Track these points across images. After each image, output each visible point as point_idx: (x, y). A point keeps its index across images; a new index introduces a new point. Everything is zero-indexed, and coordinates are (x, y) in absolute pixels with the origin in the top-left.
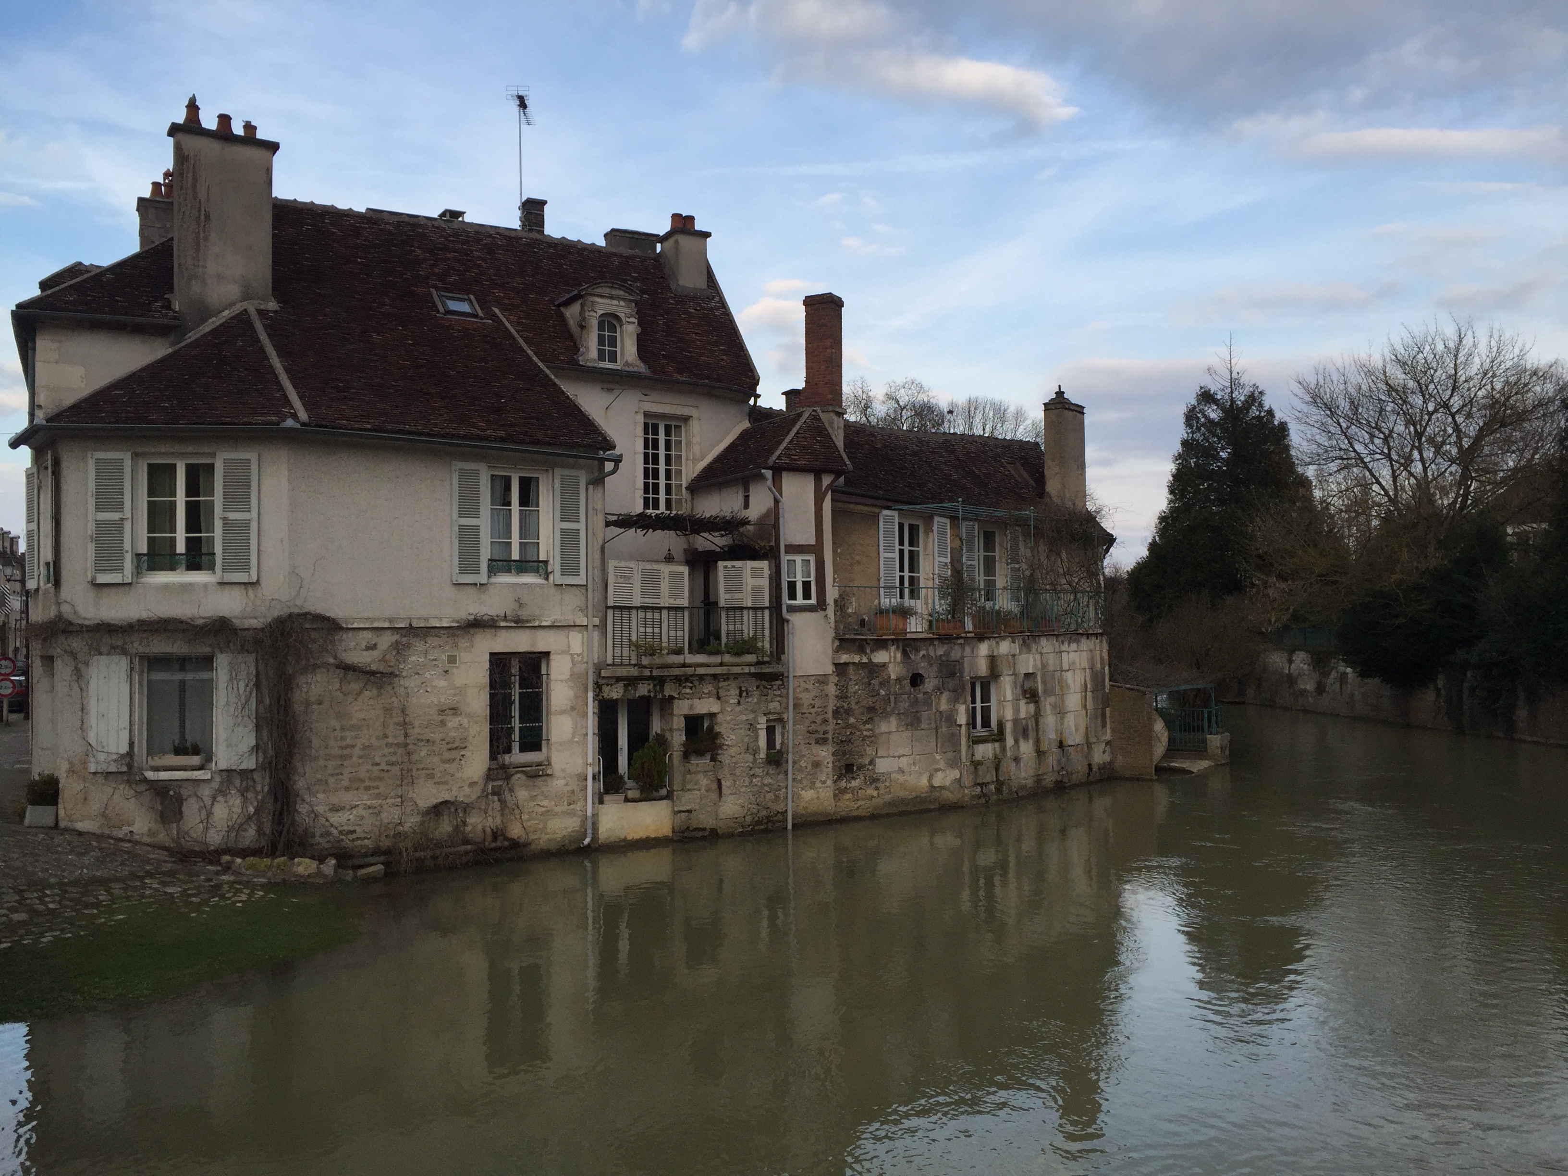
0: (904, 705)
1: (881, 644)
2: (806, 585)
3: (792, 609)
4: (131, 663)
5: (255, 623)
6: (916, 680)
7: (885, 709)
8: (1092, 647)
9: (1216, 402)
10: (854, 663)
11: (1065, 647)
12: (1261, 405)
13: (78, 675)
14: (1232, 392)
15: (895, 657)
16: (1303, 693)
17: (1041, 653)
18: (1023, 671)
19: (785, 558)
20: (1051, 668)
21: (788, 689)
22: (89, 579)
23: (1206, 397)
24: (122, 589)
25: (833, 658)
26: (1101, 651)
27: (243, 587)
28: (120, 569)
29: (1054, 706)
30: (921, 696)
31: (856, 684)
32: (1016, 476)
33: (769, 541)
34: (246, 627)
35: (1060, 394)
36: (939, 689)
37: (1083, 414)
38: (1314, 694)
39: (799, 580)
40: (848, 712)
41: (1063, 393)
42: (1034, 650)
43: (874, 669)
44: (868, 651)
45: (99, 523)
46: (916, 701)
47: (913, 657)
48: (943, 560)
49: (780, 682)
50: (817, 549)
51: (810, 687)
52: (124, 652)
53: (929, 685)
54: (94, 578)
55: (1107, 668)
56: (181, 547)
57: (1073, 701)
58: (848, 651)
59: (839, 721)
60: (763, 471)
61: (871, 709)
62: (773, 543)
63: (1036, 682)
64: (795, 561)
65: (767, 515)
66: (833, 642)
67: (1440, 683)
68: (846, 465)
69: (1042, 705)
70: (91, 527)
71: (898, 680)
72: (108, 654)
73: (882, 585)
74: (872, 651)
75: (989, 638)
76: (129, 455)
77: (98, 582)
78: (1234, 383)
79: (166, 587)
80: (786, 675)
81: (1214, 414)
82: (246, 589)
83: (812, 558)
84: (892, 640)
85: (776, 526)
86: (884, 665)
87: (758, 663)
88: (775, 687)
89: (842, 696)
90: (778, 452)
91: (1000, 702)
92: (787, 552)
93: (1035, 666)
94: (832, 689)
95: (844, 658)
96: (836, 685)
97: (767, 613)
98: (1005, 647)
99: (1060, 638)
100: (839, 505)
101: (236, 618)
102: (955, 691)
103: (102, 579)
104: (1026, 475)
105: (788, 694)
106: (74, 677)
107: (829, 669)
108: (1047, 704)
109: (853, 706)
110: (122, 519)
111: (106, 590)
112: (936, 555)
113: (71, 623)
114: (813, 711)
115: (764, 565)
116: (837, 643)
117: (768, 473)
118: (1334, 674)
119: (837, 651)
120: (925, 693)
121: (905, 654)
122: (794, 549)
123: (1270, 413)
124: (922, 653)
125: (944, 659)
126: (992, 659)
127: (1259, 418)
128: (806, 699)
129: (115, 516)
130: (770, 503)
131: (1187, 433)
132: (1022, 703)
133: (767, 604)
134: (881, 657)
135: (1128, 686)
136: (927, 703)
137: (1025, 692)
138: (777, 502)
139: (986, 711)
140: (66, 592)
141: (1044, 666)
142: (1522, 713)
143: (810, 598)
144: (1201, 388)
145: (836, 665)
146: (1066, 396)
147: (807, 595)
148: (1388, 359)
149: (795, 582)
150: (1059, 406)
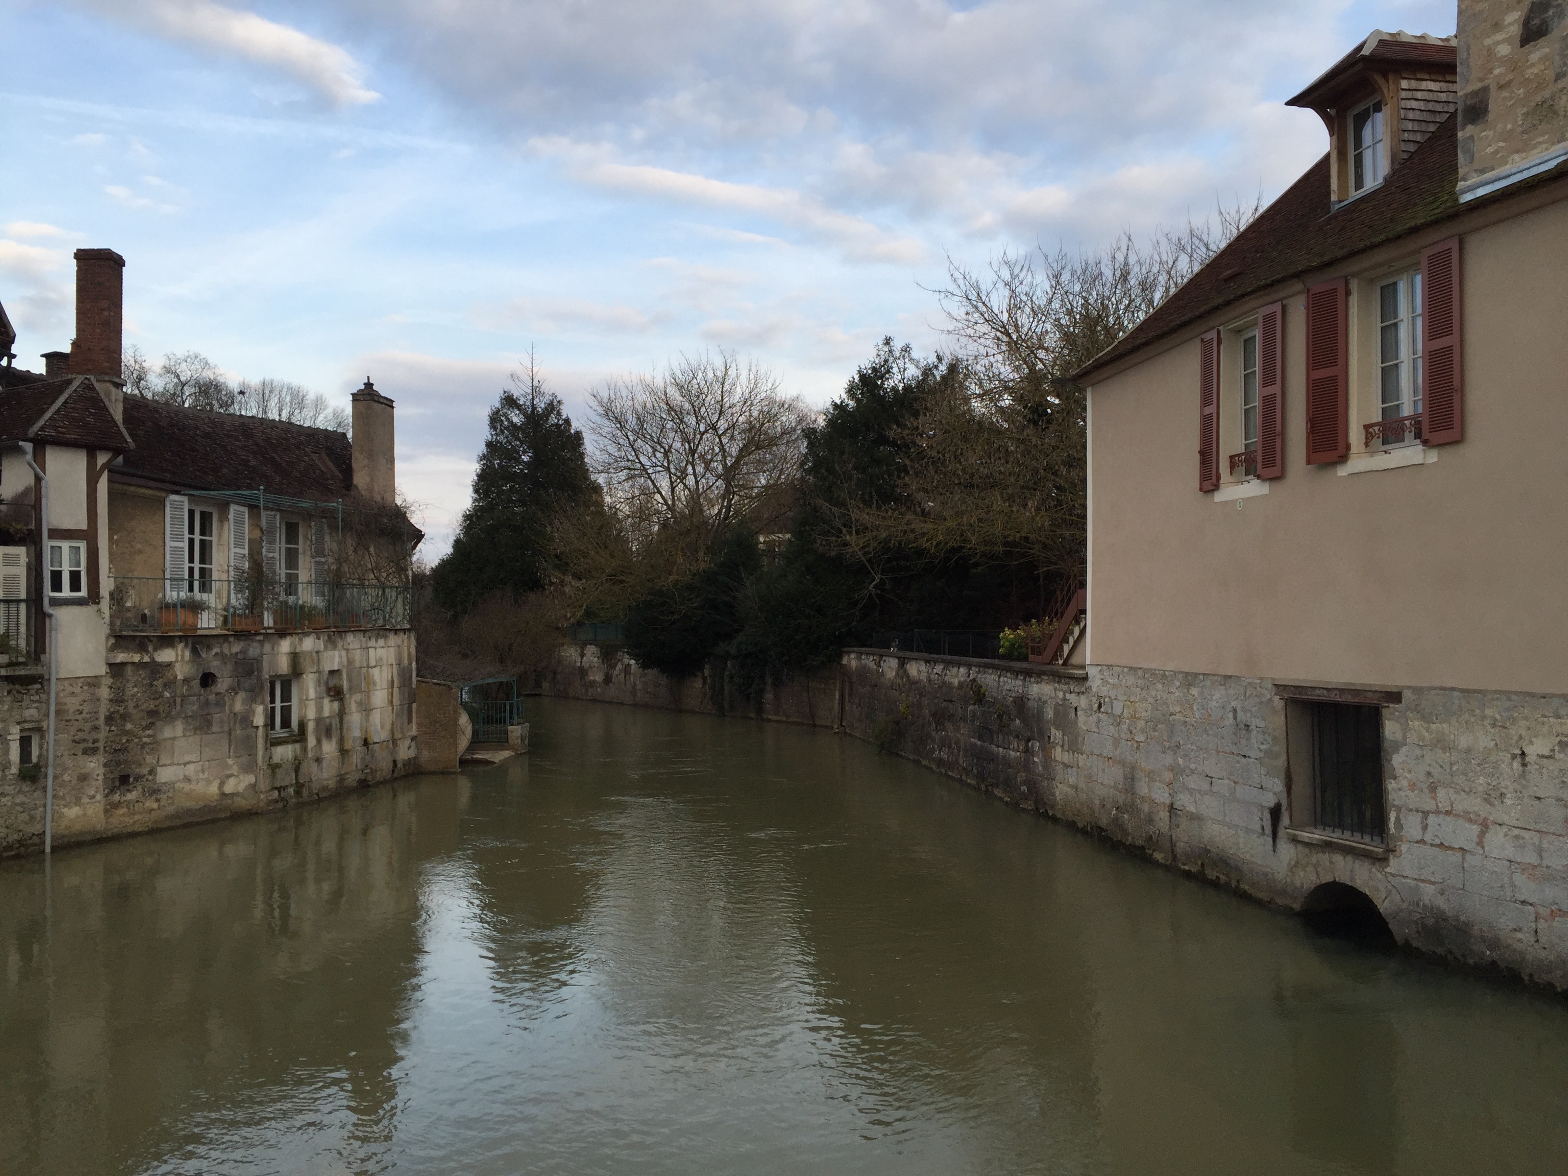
0: (192, 708)
1: (167, 641)
2: (75, 577)
3: (55, 602)
6: (207, 679)
7: (169, 713)
8: (399, 642)
9: (519, 407)
10: (133, 663)
11: (372, 643)
12: (559, 414)
14: (533, 399)
15: (183, 656)
16: (593, 684)
17: (348, 650)
18: (327, 667)
19: (48, 544)
20: (357, 665)
21: (49, 694)
23: (510, 401)
25: (107, 658)
26: (409, 647)
29: (360, 704)
30: (212, 697)
31: (136, 686)
32: (321, 466)
33: (27, 524)
35: (369, 385)
36: (234, 690)
37: (393, 407)
38: (602, 685)
39: (66, 570)
40: (125, 717)
41: (372, 384)
42: (340, 645)
43: (156, 669)
44: (150, 649)
46: (207, 703)
47: (204, 655)
48: (238, 550)
49: (39, 686)
50: (89, 535)
51: (77, 690)
53: (223, 684)
55: (414, 665)
57: (380, 697)
58: (126, 649)
59: (113, 728)
60: (21, 443)
61: (153, 713)
62: (33, 526)
63: (341, 679)
64: (60, 548)
65: (26, 493)
66: (107, 638)
67: (707, 672)
68: (127, 442)
69: (347, 701)
71: (186, 681)
73: (168, 576)
74: (155, 650)
75: (291, 634)
78: (535, 390)
80: (46, 677)
81: (516, 418)
83: (82, 545)
84: (180, 637)
85: (37, 506)
86: (169, 665)
87: (10, 665)
88: (33, 692)
89: (118, 700)
90: (41, 423)
91: (303, 702)
92: (50, 537)
93: (340, 663)
94: (104, 693)
95: (121, 657)
96: (111, 687)
97: (23, 607)
98: (309, 644)
99: (367, 634)
100: (118, 486)
102: (251, 690)
104: (330, 464)
105: (48, 700)
107: (103, 670)
108: (352, 702)
109: (131, 710)
112: (232, 545)
114: (80, 717)
115: (21, 552)
116: (112, 641)
117: (28, 447)
118: (619, 666)
119: (112, 649)
120: (217, 694)
121: (195, 652)
122: (58, 534)
123: (567, 421)
124: (215, 651)
125: (239, 656)
126: (295, 657)
127: (557, 426)
128: (72, 704)
130: (31, 481)
131: (492, 435)
132: (326, 701)
133: (23, 596)
134: (166, 655)
135: (434, 681)
136: (220, 704)
137: (329, 690)
138: (38, 479)
139: (286, 713)
141: (350, 662)
142: (769, 696)
143: (79, 590)
144: (505, 392)
145: (111, 665)
146: (375, 388)
147: (75, 586)
148: (668, 382)
149: (60, 573)
150: (368, 397)
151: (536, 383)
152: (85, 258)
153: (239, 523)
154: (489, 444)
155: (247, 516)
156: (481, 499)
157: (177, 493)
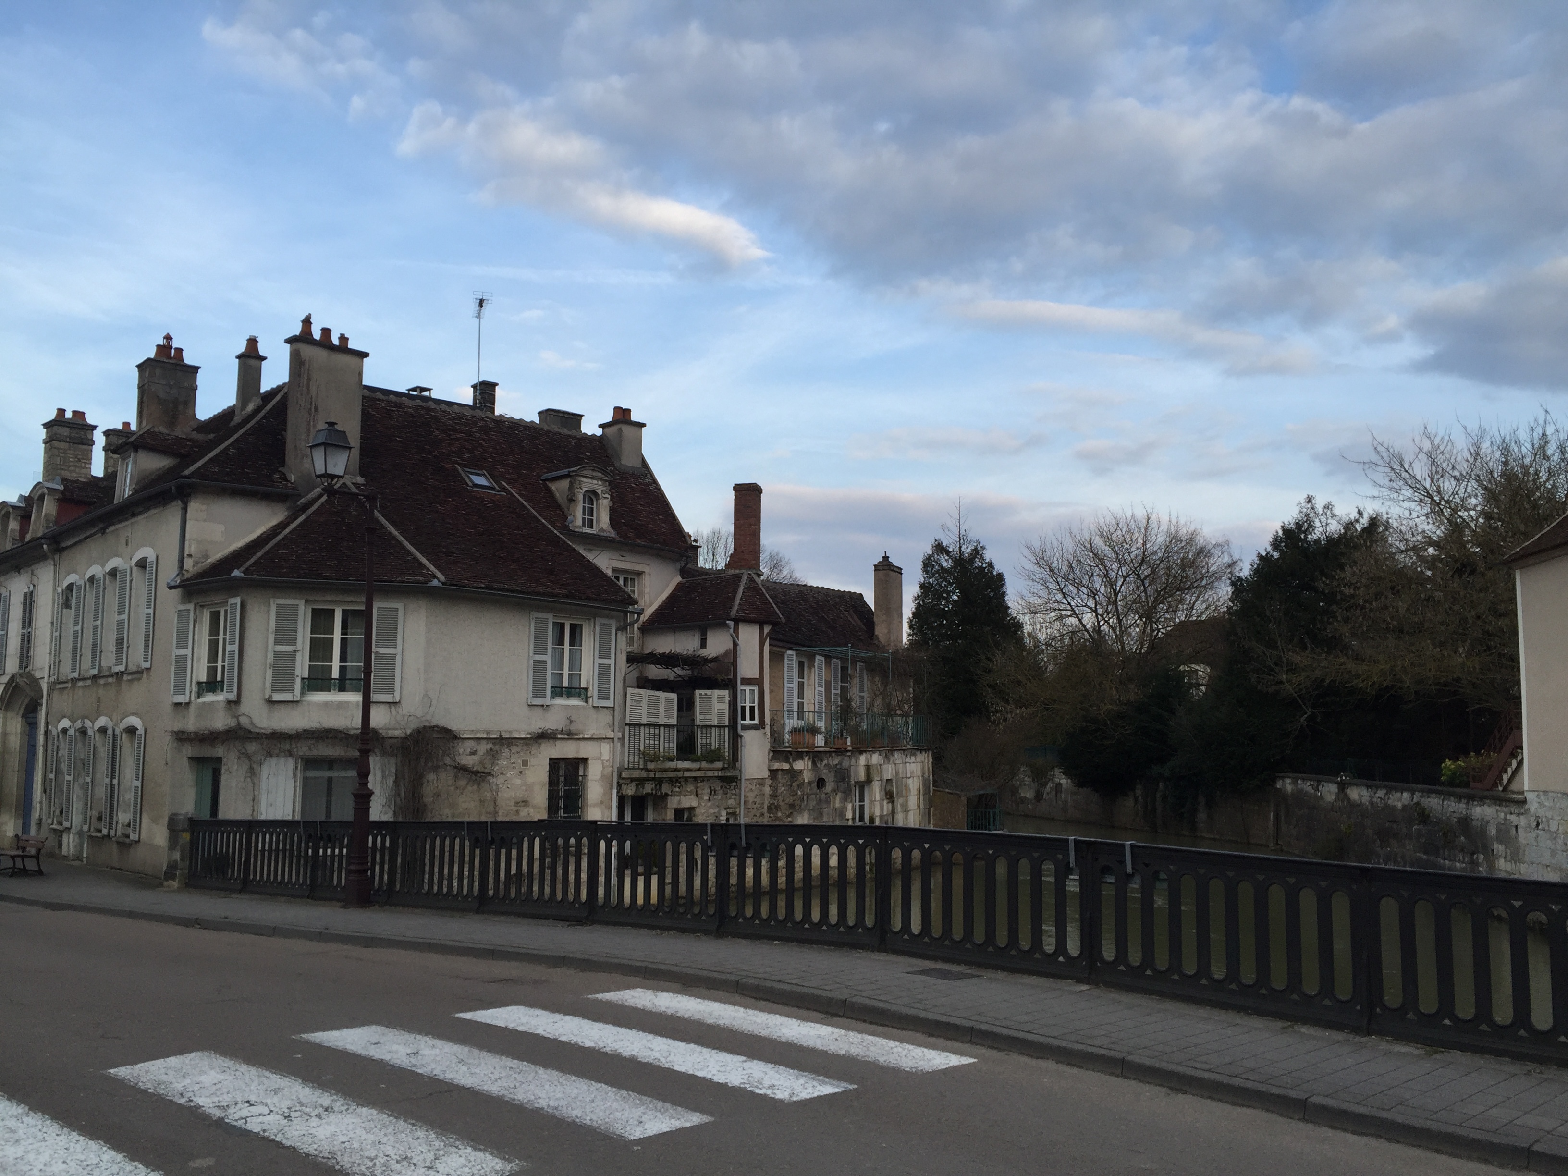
0: (813, 803)
1: (800, 755)
2: (752, 709)
3: (745, 728)
4: (297, 764)
5: (397, 733)
6: (821, 783)
7: (800, 806)
8: (923, 760)
9: (948, 553)
10: (782, 770)
11: (908, 760)
12: (982, 558)
13: (252, 773)
14: (960, 547)
15: (808, 765)
16: (1023, 800)
17: (895, 764)
18: (885, 778)
19: (740, 687)
20: (901, 776)
21: (740, 789)
22: (267, 697)
23: (940, 548)
24: (290, 704)
25: (769, 766)
26: (928, 762)
27: (387, 705)
28: (292, 690)
29: (902, 805)
30: (823, 796)
31: (783, 786)
32: (852, 621)
33: (727, 675)
34: (389, 736)
35: (886, 558)
36: (835, 791)
37: (902, 574)
38: (1033, 801)
39: (748, 705)
40: (777, 807)
41: (888, 557)
42: (891, 761)
43: (794, 774)
44: (791, 760)
45: (276, 653)
46: (820, 800)
47: (819, 765)
48: (820, 689)
49: (734, 784)
50: (758, 682)
51: (754, 788)
52: (290, 754)
53: (829, 787)
54: (271, 696)
55: (931, 776)
56: (335, 674)
57: (913, 802)
58: (779, 760)
59: (771, 815)
60: (728, 622)
61: (792, 806)
62: (731, 677)
63: (892, 786)
64: (745, 690)
65: (727, 653)
66: (769, 753)
67: (1139, 792)
68: (780, 618)
69: (895, 804)
70: (270, 656)
71: (810, 783)
72: (277, 756)
73: (786, 709)
74: (794, 760)
75: (865, 752)
76: (303, 601)
77: (273, 700)
78: (962, 539)
79: (326, 704)
80: (739, 778)
81: (946, 562)
82: (390, 708)
83: (756, 688)
84: (807, 752)
85: (734, 664)
86: (801, 771)
87: (723, 769)
88: (732, 788)
89: (774, 796)
90: (736, 607)
91: (872, 802)
92: (742, 684)
93: (892, 774)
94: (767, 790)
95: (776, 766)
96: (770, 786)
97: (727, 730)
98: (876, 759)
99: (906, 752)
100: (775, 648)
101: (380, 729)
102: (844, 792)
103: (277, 697)
104: (859, 622)
105: (740, 794)
106: (249, 774)
107: (766, 774)
108: (899, 802)
109: (781, 804)
110: (295, 651)
111: (277, 706)
112: (817, 685)
113: (250, 732)
114: (755, 806)
115: (725, 693)
116: (772, 754)
117: (731, 623)
118: (1050, 785)
119: (772, 760)
120: (826, 794)
121: (814, 763)
122: (747, 681)
123: (991, 565)
124: (825, 762)
125: (838, 767)
126: (868, 767)
127: (982, 569)
128: (751, 796)
129: (289, 648)
130: (730, 646)
131: (924, 578)
132: (885, 802)
133: (727, 724)
134: (799, 765)
135: (947, 790)
136: (828, 802)
137: (886, 794)
138: (735, 645)
139: (862, 808)
140: (246, 707)
141: (897, 773)
142: (1202, 816)
143: (754, 720)
144: (936, 540)
145: (771, 771)
146: (890, 560)
147: (752, 718)
148: (1093, 533)
149: (745, 707)
150: (886, 568)
151: (963, 532)
152: (740, 489)
153: (820, 668)
154: (922, 586)
155: (824, 666)
156: (914, 634)
157: (790, 649)
